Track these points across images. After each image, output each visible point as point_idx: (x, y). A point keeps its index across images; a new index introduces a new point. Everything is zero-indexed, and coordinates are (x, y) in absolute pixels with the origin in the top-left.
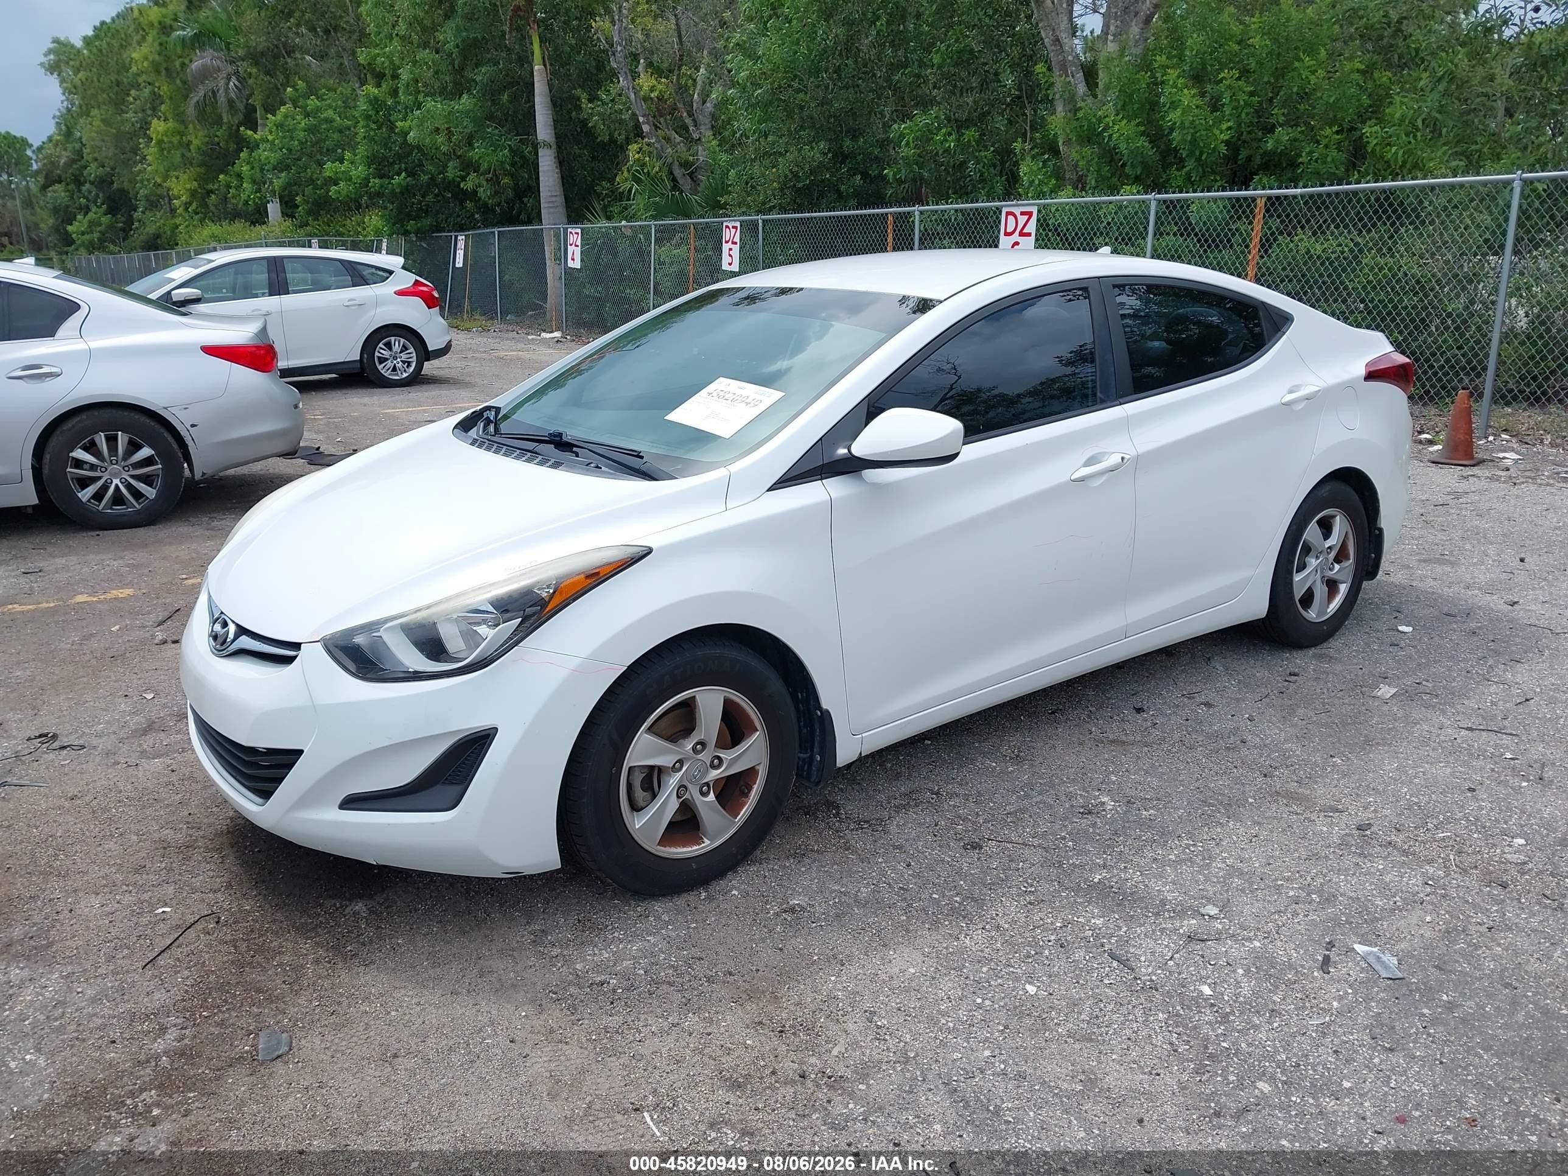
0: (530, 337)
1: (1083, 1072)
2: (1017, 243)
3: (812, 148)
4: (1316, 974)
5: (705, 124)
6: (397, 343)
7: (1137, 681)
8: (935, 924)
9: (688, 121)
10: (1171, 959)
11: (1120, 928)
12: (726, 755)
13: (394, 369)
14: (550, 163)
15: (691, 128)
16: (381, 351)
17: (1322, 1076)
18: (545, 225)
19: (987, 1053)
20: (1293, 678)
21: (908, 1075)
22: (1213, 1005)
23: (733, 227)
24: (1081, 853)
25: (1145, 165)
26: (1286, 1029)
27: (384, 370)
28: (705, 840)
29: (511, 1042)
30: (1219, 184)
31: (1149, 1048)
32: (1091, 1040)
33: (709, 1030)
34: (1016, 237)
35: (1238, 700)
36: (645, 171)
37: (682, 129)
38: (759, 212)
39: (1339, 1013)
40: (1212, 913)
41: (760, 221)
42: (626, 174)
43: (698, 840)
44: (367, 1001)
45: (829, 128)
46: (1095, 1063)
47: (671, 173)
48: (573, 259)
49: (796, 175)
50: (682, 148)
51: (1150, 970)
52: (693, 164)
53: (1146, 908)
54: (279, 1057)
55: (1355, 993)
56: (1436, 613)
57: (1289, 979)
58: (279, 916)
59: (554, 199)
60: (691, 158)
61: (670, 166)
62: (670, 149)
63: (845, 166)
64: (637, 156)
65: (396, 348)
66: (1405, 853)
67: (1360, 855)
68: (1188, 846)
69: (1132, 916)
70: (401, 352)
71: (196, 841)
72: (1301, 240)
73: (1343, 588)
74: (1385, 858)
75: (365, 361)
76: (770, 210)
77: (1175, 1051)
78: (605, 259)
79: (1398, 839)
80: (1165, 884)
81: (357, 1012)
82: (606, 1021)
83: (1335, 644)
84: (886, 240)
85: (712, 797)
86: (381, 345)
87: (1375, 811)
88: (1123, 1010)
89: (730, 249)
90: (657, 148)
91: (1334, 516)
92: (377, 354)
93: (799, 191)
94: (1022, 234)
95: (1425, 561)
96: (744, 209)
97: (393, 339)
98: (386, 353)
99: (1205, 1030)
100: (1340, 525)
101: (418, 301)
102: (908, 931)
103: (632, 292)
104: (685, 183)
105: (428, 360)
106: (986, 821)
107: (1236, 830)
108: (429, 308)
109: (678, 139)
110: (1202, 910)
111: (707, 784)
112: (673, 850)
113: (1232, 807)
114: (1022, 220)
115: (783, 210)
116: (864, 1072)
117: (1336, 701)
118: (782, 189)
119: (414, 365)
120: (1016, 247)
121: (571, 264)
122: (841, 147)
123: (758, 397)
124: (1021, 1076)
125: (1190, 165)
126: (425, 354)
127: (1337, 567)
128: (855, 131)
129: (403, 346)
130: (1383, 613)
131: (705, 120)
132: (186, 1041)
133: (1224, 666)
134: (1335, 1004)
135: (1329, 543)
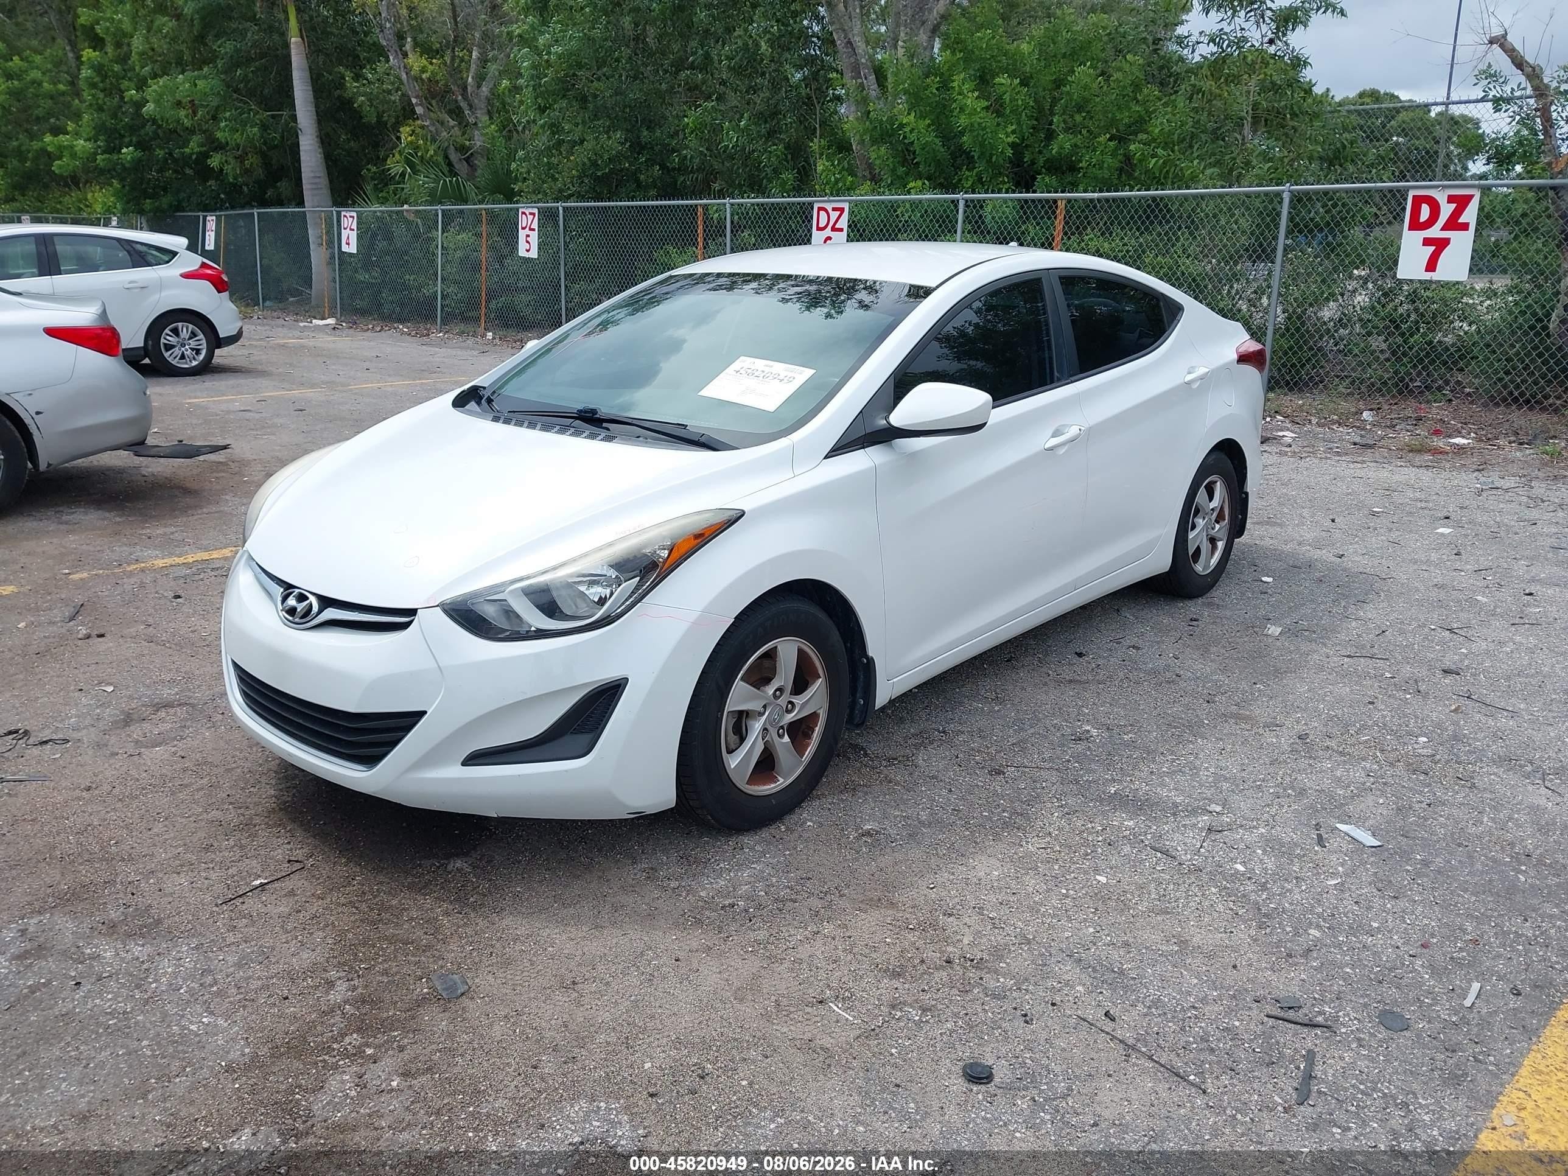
0: (302, 324)
1: (1174, 936)
2: (829, 238)
3: (609, 138)
4: (1316, 848)
5: (481, 109)
6: (185, 329)
7: (1066, 631)
8: (997, 837)
9: (463, 105)
10: (1201, 847)
11: (1150, 827)
12: (798, 700)
13: (183, 357)
14: (312, 142)
15: (466, 112)
16: (167, 337)
17: (1354, 920)
18: (308, 207)
19: (1091, 930)
20: (1194, 623)
21: (1036, 953)
22: (1250, 878)
23: (530, 214)
24: (1090, 771)
25: (938, 163)
26: (1312, 890)
27: (172, 357)
28: (779, 778)
29: (676, 960)
30: (1006, 186)
31: (1216, 915)
32: (1168, 913)
33: (848, 934)
34: (828, 232)
35: (1158, 643)
36: (419, 154)
37: (456, 112)
38: (556, 200)
39: (1347, 875)
40: (1218, 810)
41: (560, 208)
42: (397, 156)
43: (774, 780)
44: (518, 941)
45: (625, 118)
46: (1180, 929)
47: (446, 157)
48: (348, 244)
49: (594, 164)
50: (456, 131)
51: (1189, 856)
52: (469, 149)
53: (1164, 810)
54: (462, 994)
55: (1351, 859)
56: (1285, 566)
57: (1298, 854)
58: (381, 878)
59: (317, 180)
60: (467, 143)
61: (446, 150)
62: (445, 133)
63: (643, 156)
64: (409, 139)
65: (185, 334)
66: (1342, 754)
67: (1310, 757)
68: (1174, 761)
69: (1155, 817)
70: (189, 339)
71: (251, 819)
72: (1091, 239)
73: (1221, 545)
74: (1330, 758)
75: (150, 348)
76: (567, 198)
77: (1237, 914)
78: (382, 245)
79: (1333, 744)
80: (1170, 791)
81: (514, 952)
82: (752, 935)
83: (1216, 593)
84: (696, 231)
85: (786, 739)
86: (167, 331)
87: (1306, 724)
88: (1182, 888)
89: (528, 236)
90: (431, 132)
91: (1216, 482)
92: (163, 341)
93: (598, 179)
94: (834, 229)
95: (1258, 523)
96: (540, 196)
97: (180, 324)
98: (173, 340)
99: (1253, 897)
100: (1219, 489)
101: (207, 284)
102: (975, 842)
103: (412, 278)
104: (462, 168)
105: (219, 347)
106: (998, 752)
107: (1206, 746)
108: (219, 292)
109: (452, 123)
110: (1210, 809)
111: (782, 727)
112: (756, 788)
113: (1195, 728)
114: (834, 215)
115: (581, 197)
116: (998, 952)
117: (1238, 640)
118: (579, 177)
119: (204, 352)
120: (828, 242)
121: (345, 248)
122: (639, 138)
123: (790, 375)
124: (1126, 944)
125: (980, 167)
126: (216, 341)
127: (1217, 526)
128: (650, 122)
129: (192, 332)
130: (1243, 567)
131: (481, 104)
132: (360, 990)
133: (1134, 616)
134: (1340, 868)
135: (1213, 505)
